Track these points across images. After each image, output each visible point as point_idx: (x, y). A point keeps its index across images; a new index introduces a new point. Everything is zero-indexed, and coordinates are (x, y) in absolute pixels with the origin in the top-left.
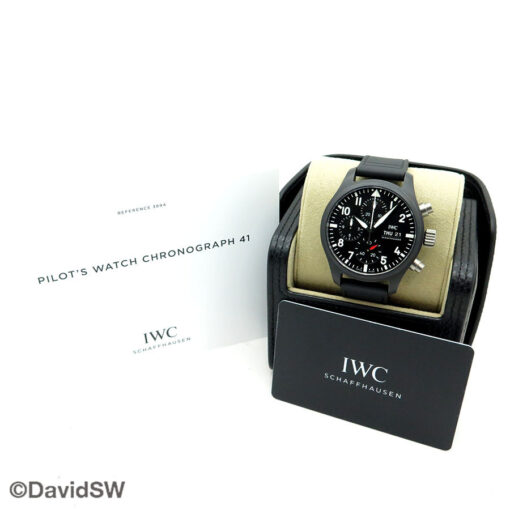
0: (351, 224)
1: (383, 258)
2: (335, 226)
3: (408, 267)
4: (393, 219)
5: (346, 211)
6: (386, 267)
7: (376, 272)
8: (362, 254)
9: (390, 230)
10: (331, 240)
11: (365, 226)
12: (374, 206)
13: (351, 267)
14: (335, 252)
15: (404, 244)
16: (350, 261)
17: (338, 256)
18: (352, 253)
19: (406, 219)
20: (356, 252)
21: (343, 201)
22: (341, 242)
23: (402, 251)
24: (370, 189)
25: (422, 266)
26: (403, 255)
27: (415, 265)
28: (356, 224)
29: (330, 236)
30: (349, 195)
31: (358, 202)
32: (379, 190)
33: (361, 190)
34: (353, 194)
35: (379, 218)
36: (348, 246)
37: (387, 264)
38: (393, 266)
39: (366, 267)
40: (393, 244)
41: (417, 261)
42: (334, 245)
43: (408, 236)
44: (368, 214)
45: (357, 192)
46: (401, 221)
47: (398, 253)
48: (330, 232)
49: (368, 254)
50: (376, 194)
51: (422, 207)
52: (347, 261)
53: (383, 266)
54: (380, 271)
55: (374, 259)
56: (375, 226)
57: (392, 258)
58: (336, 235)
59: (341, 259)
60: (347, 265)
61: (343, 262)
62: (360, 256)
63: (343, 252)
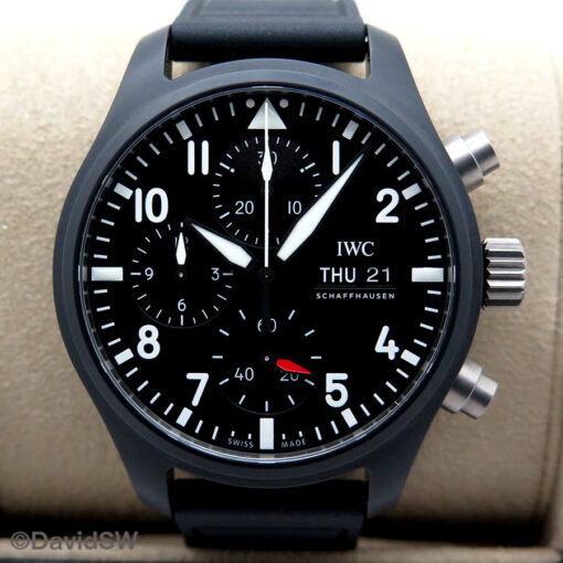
0: (181, 256)
1: (334, 381)
2: (115, 274)
3: (437, 403)
4: (351, 215)
5: (150, 205)
6: (350, 418)
7: (312, 443)
8: (246, 375)
9: (348, 261)
10: (104, 337)
11: (237, 255)
12: (267, 171)
13: (204, 437)
14: (131, 384)
15: (407, 312)
16: (197, 413)
17: (144, 397)
18: (204, 378)
19: (404, 208)
20: (216, 373)
21: (130, 163)
22: (149, 339)
23: (403, 344)
24: (239, 100)
25: (489, 388)
26: (411, 358)
27: (465, 389)
28: (203, 254)
29: (98, 319)
30: (156, 137)
31: (198, 159)
32: (275, 99)
33: (204, 109)
34: (171, 127)
35: (294, 220)
36: (181, 351)
37: (351, 404)
38: (376, 410)
39: (267, 426)
40: (366, 320)
41: (469, 373)
42: (124, 356)
43: (420, 274)
44: (244, 207)
45: (188, 117)
46: (383, 217)
47: (391, 350)
48: (96, 301)
49: (268, 375)
50: (267, 120)
51: (457, 151)
52: (184, 417)
53: (336, 414)
54: (329, 437)
55: (298, 389)
56: (285, 252)
57: (369, 377)
58: (125, 310)
59: (157, 409)
60: (188, 429)
61: (171, 420)
62: (237, 387)
63: (165, 379)
